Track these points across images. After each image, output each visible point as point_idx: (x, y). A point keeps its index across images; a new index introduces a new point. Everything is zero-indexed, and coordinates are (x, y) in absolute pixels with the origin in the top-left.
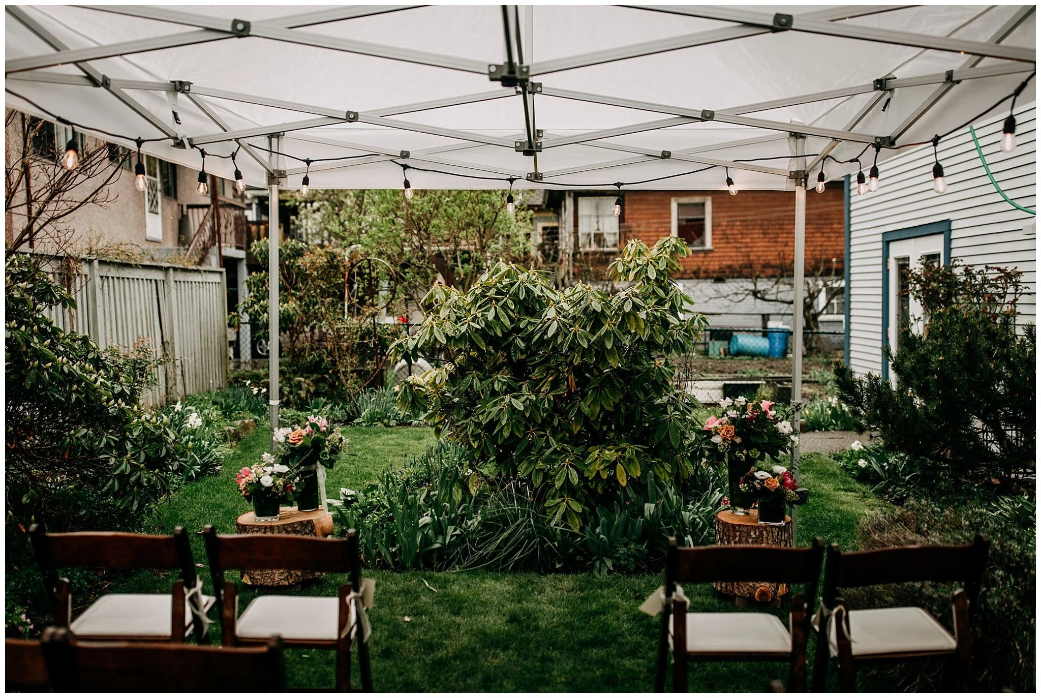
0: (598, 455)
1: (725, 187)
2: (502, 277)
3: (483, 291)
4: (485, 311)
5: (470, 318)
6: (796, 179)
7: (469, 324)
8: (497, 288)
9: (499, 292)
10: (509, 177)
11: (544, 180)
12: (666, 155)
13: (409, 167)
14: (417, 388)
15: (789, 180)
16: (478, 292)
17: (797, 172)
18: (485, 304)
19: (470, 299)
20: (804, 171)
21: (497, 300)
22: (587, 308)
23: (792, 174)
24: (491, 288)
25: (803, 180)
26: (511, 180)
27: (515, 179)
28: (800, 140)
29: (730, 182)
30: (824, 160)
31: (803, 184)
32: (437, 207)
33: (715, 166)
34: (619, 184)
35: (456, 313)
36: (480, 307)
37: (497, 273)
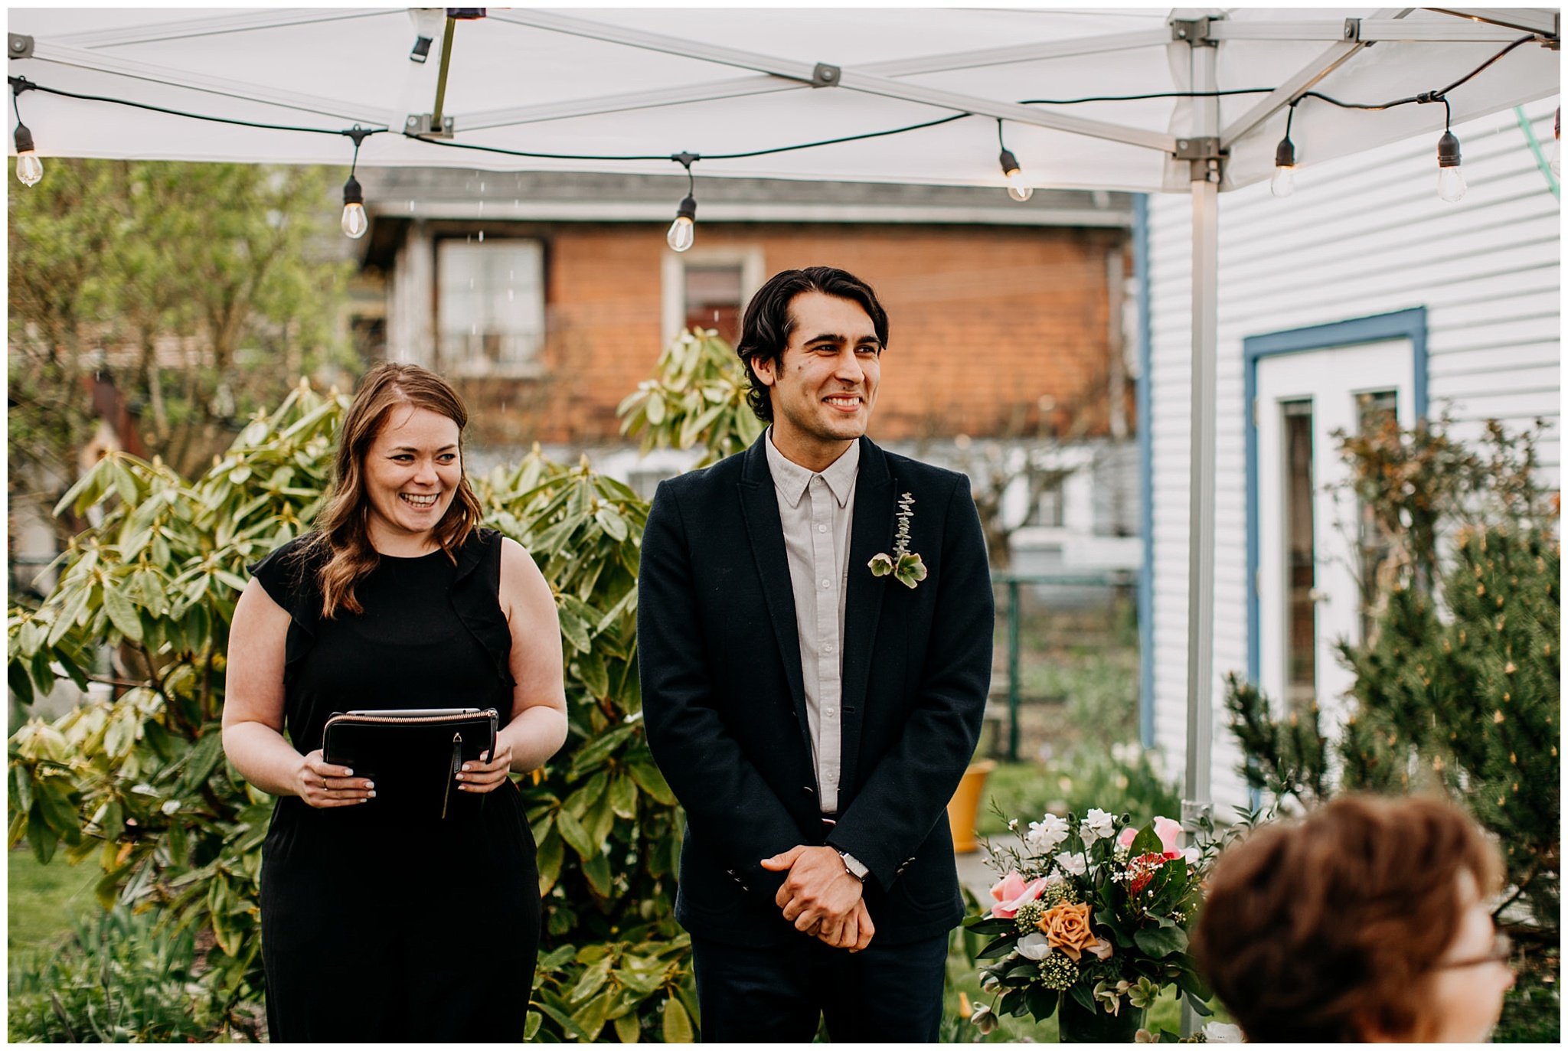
0: (610, 975)
1: (995, 178)
2: (309, 434)
3: (253, 475)
4: (261, 535)
5: (215, 558)
6: (1193, 161)
7: (212, 577)
8: (297, 468)
9: (302, 479)
10: (349, 126)
11: (457, 139)
12: (825, 78)
13: (33, 87)
14: (48, 772)
15: (1173, 163)
16: (240, 477)
17: (1196, 143)
18: (260, 514)
19: (211, 498)
20: (1218, 140)
21: (297, 503)
22: (581, 530)
23: (1184, 146)
24: (274, 467)
25: (1213, 165)
26: (357, 136)
27: (369, 133)
28: (1202, 52)
29: (1008, 162)
30: (1293, 104)
31: (1214, 177)
32: (96, 244)
33: (967, 114)
34: (685, 159)
35: (168, 541)
36: (244, 524)
37: (292, 422)
